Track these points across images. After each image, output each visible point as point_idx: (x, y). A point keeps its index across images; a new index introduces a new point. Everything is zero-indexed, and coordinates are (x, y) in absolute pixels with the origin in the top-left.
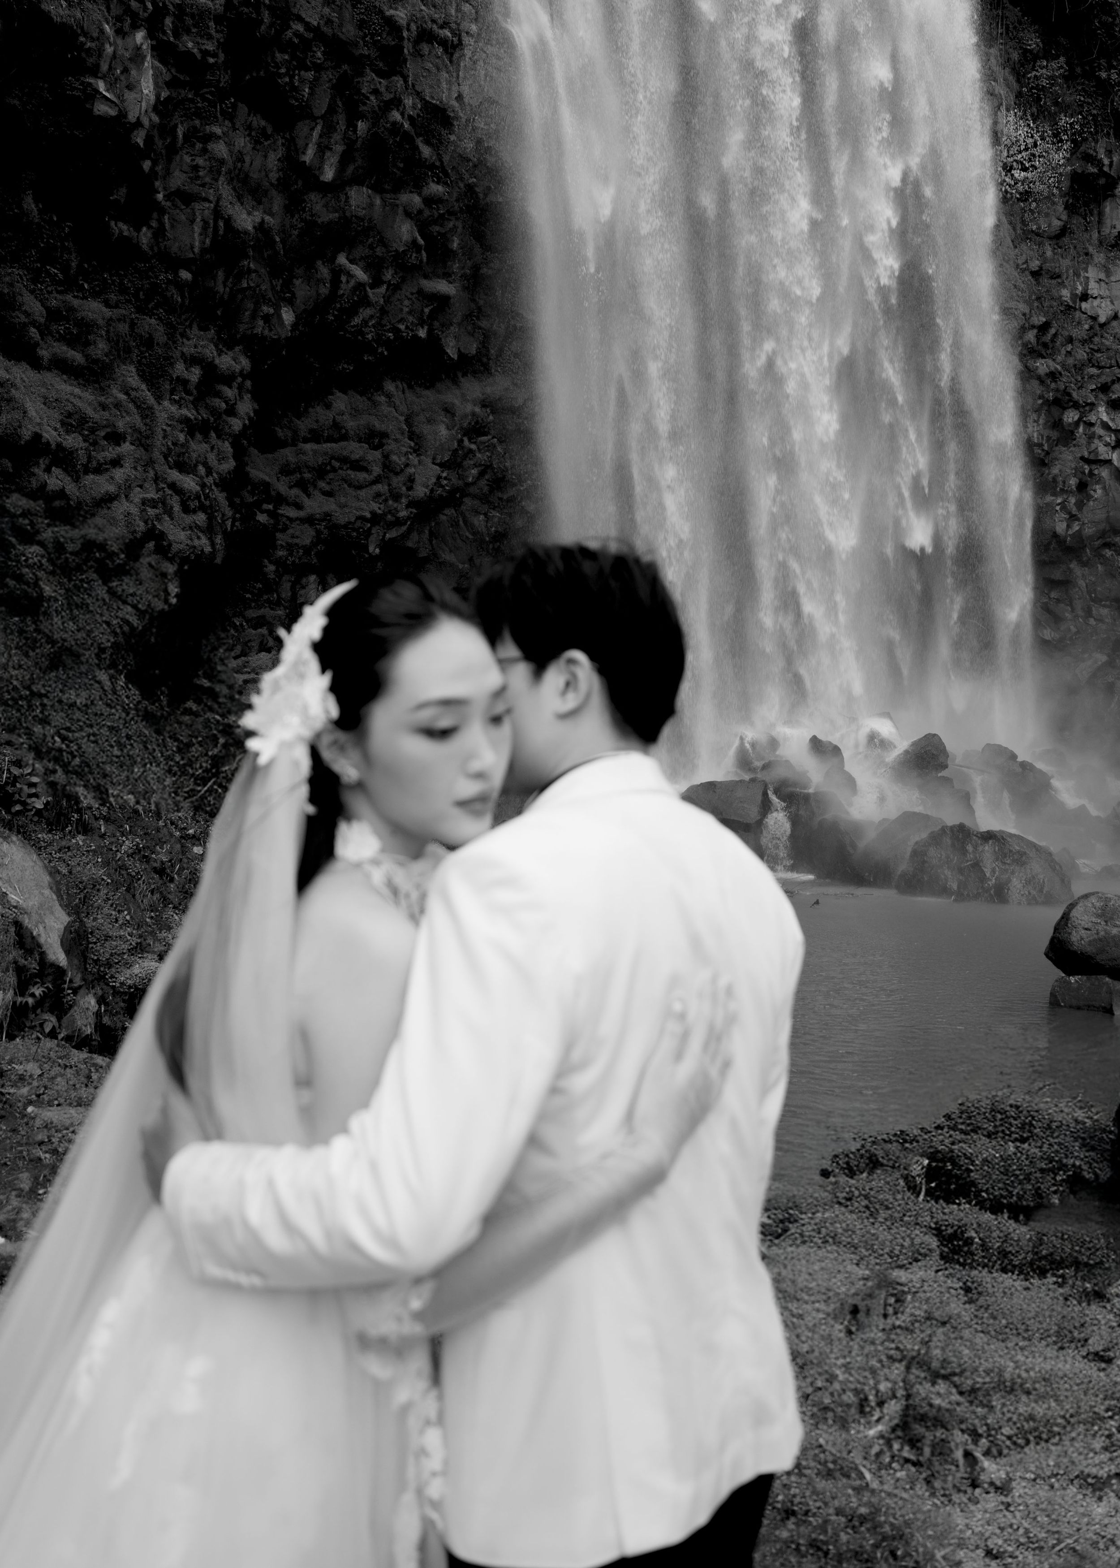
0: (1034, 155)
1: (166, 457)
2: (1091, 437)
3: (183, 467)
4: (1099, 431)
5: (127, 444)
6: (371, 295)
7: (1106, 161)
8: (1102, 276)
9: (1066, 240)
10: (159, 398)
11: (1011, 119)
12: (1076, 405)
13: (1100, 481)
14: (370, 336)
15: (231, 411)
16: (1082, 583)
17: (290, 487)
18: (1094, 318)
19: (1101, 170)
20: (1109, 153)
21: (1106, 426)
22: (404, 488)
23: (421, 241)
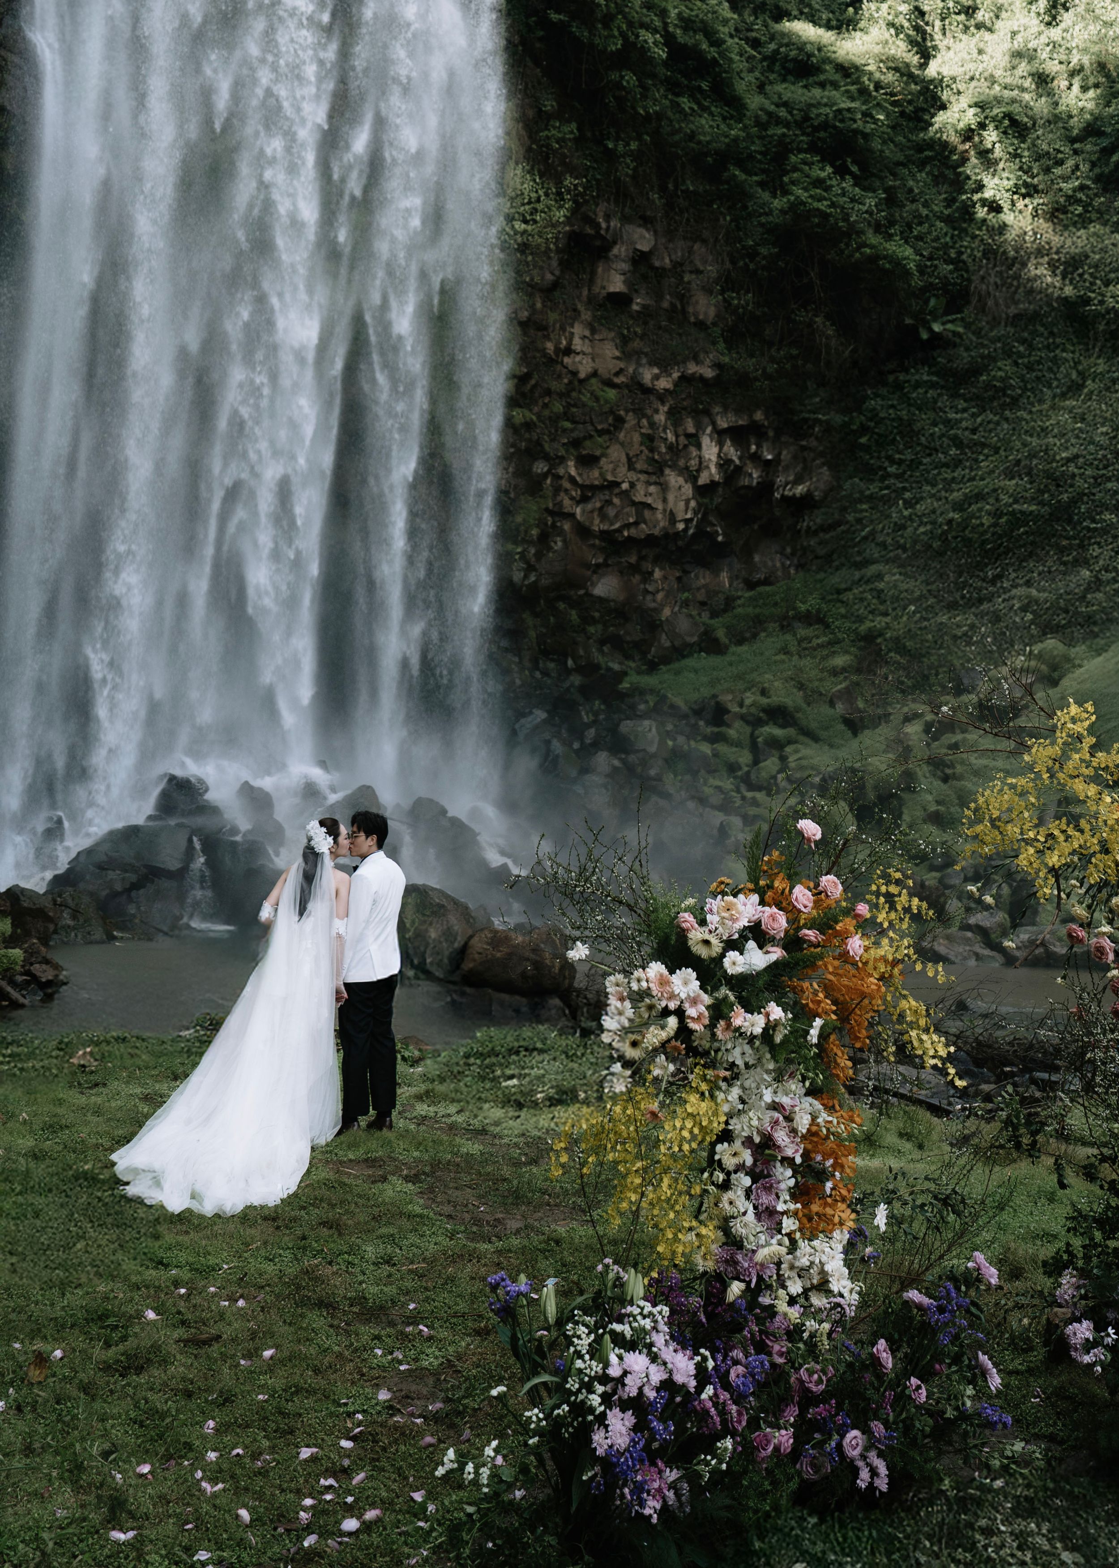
0: (536, 210)
2: (557, 490)
4: (566, 485)
7: (604, 225)
8: (587, 333)
9: (557, 294)
11: (518, 172)
12: (546, 457)
13: (561, 532)
16: (532, 634)
18: (575, 374)
19: (598, 232)
20: (607, 218)
21: (572, 480)
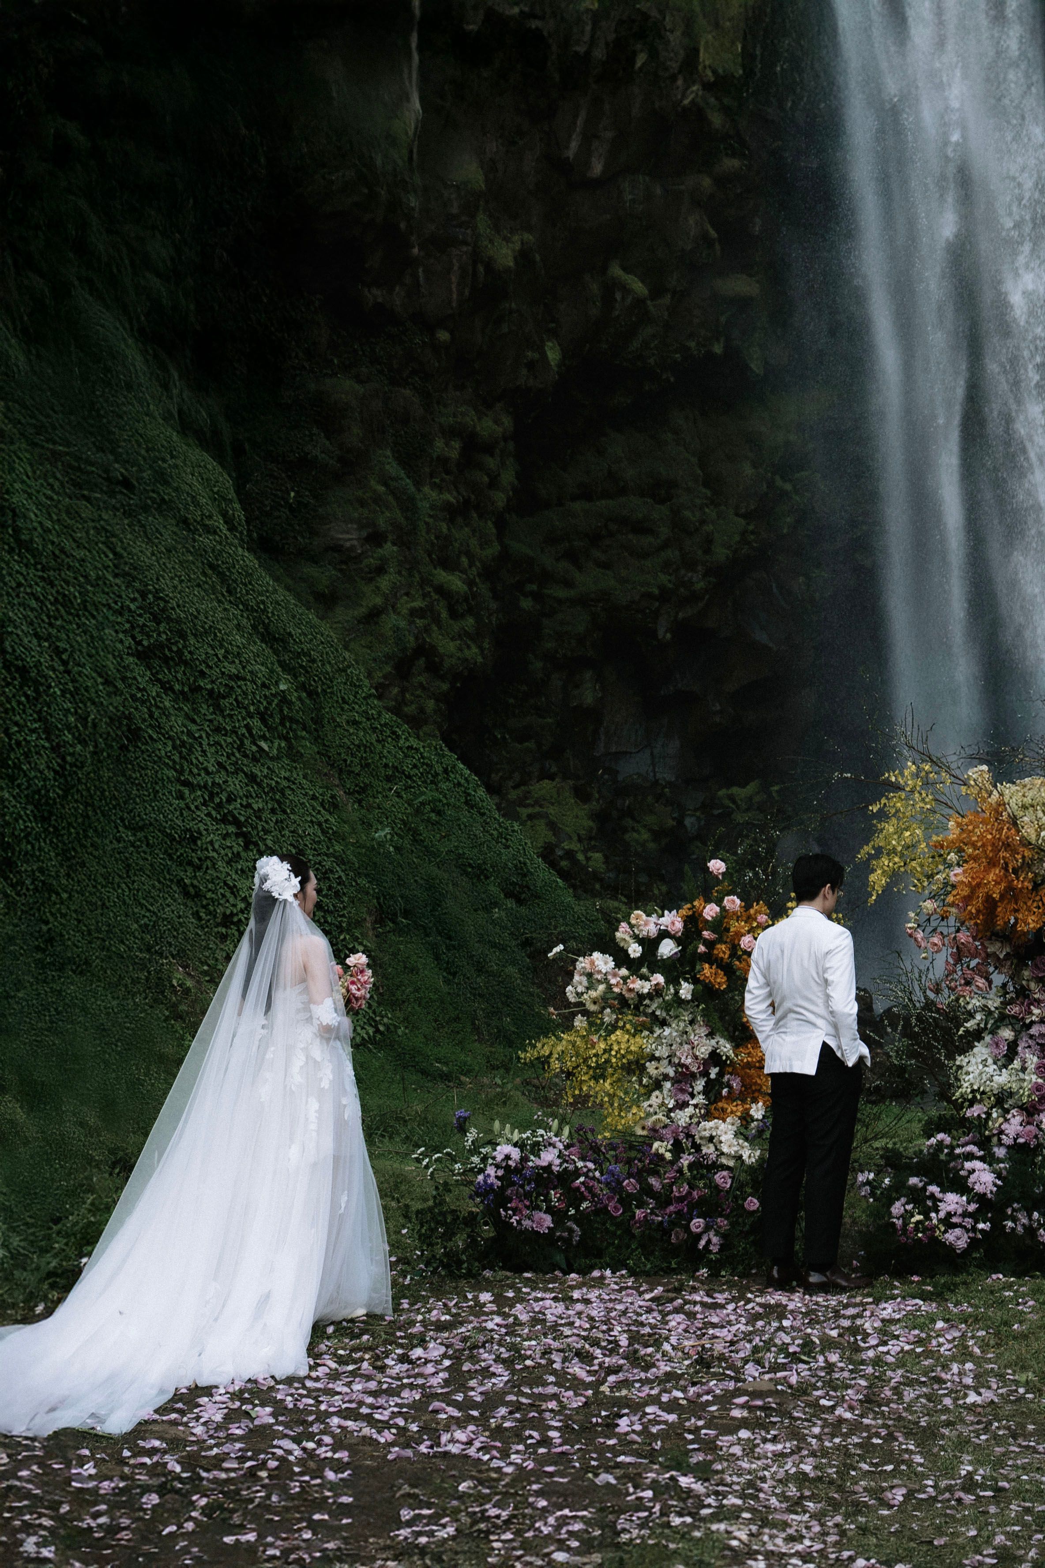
1: (430, 556)
3: (448, 564)
5: (389, 544)
6: (651, 308)
10: (418, 484)
14: (652, 361)
15: (494, 483)
17: (558, 560)
22: (700, 552)
23: (713, 234)
